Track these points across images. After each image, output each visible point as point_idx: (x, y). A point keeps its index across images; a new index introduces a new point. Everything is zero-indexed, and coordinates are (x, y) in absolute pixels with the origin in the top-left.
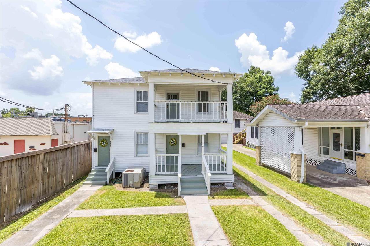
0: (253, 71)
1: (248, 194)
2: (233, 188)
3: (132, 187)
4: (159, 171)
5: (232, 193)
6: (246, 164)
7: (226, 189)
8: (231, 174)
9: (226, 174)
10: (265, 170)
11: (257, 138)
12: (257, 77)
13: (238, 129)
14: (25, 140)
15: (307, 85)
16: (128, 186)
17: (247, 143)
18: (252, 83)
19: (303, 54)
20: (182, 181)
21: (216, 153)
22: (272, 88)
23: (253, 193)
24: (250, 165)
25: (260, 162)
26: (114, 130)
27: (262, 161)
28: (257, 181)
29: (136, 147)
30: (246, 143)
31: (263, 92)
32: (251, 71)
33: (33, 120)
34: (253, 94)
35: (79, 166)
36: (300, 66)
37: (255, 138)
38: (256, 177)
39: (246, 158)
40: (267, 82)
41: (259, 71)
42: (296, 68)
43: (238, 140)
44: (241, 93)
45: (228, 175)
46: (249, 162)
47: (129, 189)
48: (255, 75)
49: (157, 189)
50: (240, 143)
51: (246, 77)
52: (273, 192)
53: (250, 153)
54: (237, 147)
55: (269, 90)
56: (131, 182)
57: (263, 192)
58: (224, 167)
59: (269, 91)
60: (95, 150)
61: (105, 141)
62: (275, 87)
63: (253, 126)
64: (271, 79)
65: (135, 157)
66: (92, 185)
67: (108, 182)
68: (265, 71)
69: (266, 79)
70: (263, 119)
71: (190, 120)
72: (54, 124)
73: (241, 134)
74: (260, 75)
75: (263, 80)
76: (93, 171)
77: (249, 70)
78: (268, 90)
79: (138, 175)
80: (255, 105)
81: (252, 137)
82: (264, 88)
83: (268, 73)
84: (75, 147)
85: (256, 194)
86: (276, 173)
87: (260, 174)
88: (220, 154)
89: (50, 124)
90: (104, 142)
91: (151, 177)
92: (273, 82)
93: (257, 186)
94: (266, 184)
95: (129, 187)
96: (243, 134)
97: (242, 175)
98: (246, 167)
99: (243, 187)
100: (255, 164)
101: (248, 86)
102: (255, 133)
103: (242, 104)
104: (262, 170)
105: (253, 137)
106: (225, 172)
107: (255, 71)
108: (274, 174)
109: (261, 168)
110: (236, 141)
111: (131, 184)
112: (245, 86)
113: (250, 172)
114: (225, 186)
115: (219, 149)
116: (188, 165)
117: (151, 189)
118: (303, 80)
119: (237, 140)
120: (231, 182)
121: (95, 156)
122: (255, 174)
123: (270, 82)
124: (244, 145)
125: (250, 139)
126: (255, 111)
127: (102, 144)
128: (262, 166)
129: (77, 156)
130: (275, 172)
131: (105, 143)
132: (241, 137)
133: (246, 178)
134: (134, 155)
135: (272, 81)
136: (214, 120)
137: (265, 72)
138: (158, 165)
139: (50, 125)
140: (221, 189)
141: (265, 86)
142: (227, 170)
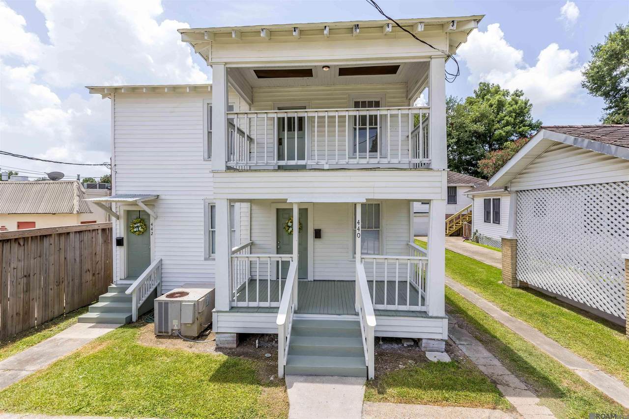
0: (485, 91)
1: (495, 382)
2: (446, 358)
3: (178, 337)
4: (241, 299)
5: (444, 377)
6: (475, 281)
7: (425, 360)
8: (440, 315)
9: (424, 314)
10: (531, 301)
11: (499, 223)
12: (493, 103)
13: (452, 206)
14: (35, 223)
15: (613, 110)
16: (168, 333)
17: (472, 234)
18: (483, 116)
19: (603, 44)
20: (297, 330)
21: (400, 254)
22: (527, 123)
23: (513, 380)
24: (487, 284)
25: (515, 279)
26: (160, 198)
27: (521, 277)
28: (515, 334)
29: (207, 237)
30: (470, 234)
31: (507, 133)
32: (481, 92)
33: (47, 185)
34: (485, 137)
35: (88, 277)
36: (598, 68)
37: (493, 223)
38: (511, 321)
39: (474, 267)
40: (515, 112)
41: (497, 91)
42: (587, 73)
43: (454, 227)
44: (459, 135)
45: (431, 317)
46: (484, 277)
47: (170, 341)
48: (488, 100)
49: (235, 346)
50: (458, 233)
51: (470, 104)
52: (586, 386)
53: (482, 254)
54: (451, 242)
55: (520, 128)
56: (174, 324)
57: (545, 378)
58: (420, 291)
59: (520, 130)
60: (120, 242)
61: (140, 222)
62: (534, 122)
63: (489, 198)
64: (523, 105)
65: (206, 259)
66: (97, 323)
67: (134, 319)
68: (510, 91)
69: (514, 106)
70: (524, 171)
71: (323, 162)
72: (84, 193)
73: (459, 215)
74: (500, 98)
75: (507, 109)
76: (113, 289)
77: (475, 92)
78: (517, 127)
79: (192, 308)
80: (490, 158)
81: (485, 222)
82: (508, 124)
83: (518, 94)
84: (72, 236)
85: (523, 386)
86: (565, 310)
87: (521, 313)
88: (409, 258)
89: (76, 192)
90: (139, 225)
91: (219, 314)
92: (529, 111)
93: (521, 354)
94: (547, 347)
95: (172, 336)
96: (463, 215)
97: (470, 313)
98: (478, 290)
99: (477, 355)
100: (500, 282)
101: (475, 121)
102: (493, 213)
103: (460, 158)
104: (523, 301)
105: (487, 219)
106: (423, 309)
107: (489, 92)
108: (563, 314)
109: (518, 294)
110: (449, 230)
111: (176, 328)
112: (468, 121)
113: (490, 304)
114: (423, 349)
115: (408, 244)
116: (328, 281)
117: (220, 345)
118: (602, 98)
119: (450, 227)
120: (439, 337)
121: (119, 255)
122: (504, 310)
123: (522, 112)
124: (467, 239)
125: (479, 225)
126: (491, 170)
127: (135, 230)
128: (520, 288)
129: (81, 256)
130: (563, 306)
131: (141, 226)
132: (461, 222)
133: (481, 322)
134: (203, 254)
135: (526, 109)
136: (389, 163)
137: (512, 92)
138: (259, 280)
139: (75, 195)
140: (408, 358)
141: (511, 120)
142: (427, 302)
